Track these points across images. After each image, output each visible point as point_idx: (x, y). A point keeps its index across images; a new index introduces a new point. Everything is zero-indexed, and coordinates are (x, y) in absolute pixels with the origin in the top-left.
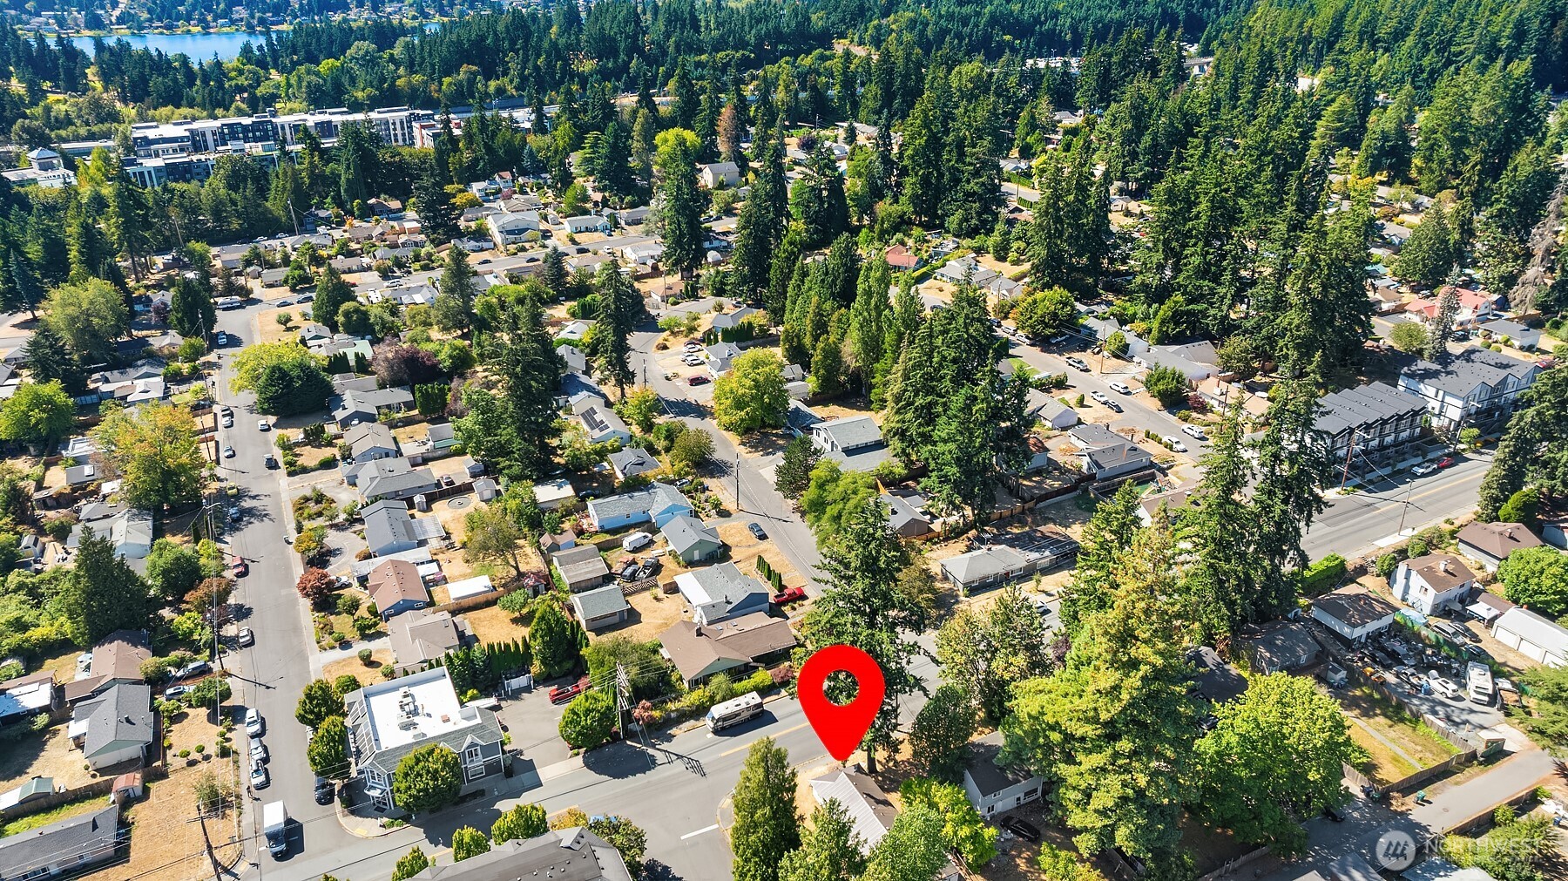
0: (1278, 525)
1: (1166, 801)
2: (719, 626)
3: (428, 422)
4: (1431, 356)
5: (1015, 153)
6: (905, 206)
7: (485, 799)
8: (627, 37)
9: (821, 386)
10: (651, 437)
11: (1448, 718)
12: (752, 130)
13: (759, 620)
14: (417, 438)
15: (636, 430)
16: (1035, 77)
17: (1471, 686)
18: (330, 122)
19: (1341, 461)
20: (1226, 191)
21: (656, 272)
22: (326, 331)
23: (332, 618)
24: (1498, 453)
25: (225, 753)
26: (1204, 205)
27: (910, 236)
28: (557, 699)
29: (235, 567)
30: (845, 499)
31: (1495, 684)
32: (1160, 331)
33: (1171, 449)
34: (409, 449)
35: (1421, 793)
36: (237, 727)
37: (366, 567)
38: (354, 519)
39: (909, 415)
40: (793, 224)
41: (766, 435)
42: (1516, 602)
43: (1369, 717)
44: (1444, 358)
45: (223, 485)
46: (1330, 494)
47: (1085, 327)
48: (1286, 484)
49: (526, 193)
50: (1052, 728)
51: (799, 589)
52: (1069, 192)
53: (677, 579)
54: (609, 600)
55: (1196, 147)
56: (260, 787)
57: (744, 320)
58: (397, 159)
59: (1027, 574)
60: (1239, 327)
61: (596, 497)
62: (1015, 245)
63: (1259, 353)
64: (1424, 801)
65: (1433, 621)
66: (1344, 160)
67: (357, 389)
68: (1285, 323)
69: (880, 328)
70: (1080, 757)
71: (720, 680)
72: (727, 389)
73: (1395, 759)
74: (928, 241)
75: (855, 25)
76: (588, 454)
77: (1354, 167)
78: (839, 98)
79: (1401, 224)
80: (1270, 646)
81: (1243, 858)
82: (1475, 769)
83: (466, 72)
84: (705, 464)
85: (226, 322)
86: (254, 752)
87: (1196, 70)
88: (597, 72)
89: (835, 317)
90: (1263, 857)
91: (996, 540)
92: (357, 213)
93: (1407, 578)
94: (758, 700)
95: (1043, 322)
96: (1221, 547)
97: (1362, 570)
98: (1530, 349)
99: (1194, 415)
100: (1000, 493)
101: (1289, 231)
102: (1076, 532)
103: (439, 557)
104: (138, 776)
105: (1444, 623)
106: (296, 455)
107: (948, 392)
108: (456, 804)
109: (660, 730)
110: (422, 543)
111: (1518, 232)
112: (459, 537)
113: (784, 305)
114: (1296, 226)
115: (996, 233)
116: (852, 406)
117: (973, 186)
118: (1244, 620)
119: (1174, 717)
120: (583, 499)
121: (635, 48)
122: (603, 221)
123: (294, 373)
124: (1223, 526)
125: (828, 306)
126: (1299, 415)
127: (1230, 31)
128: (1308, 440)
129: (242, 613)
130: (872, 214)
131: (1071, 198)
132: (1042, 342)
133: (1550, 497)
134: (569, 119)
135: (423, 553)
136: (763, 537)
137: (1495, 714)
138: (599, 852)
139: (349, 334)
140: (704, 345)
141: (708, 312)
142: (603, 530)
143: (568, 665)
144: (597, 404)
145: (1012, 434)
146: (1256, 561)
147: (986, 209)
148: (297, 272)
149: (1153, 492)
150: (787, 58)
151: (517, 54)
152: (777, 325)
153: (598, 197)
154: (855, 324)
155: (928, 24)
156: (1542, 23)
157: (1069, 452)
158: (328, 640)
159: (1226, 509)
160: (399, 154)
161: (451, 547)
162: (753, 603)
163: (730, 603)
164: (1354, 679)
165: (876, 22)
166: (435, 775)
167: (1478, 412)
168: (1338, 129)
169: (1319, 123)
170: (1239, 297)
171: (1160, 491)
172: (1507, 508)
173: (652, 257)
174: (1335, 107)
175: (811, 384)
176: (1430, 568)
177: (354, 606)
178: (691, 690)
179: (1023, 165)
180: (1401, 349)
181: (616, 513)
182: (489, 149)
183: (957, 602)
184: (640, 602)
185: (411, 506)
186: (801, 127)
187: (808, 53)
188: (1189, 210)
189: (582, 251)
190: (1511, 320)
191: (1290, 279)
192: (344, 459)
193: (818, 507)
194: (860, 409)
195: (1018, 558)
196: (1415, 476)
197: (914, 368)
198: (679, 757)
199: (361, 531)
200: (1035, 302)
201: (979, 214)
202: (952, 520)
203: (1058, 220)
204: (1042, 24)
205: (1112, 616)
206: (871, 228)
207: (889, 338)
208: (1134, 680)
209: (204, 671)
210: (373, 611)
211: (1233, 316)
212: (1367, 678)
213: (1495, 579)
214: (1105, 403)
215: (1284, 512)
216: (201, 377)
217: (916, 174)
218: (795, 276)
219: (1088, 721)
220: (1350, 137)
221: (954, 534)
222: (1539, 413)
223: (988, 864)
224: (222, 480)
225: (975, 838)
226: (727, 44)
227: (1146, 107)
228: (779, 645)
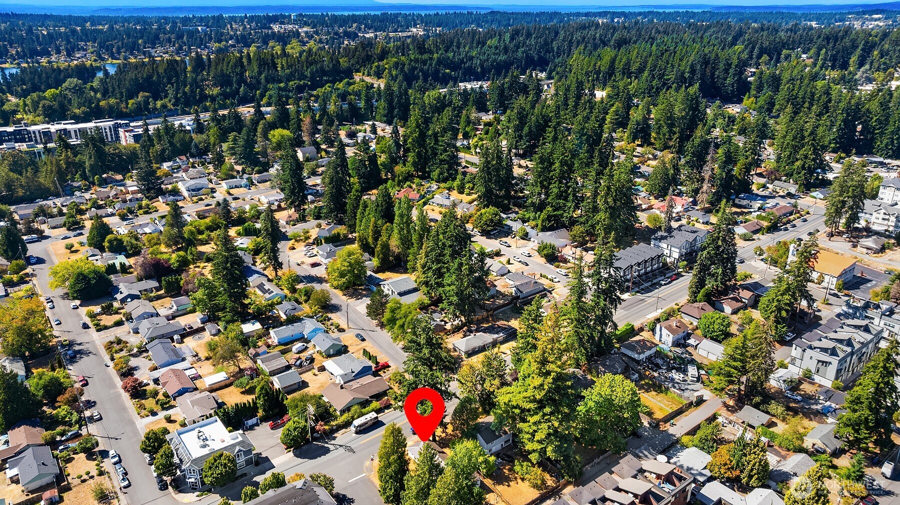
0: (603, 310)
1: (567, 432)
2: (350, 383)
3: (170, 297)
4: (665, 229)
5: (460, 136)
6: (409, 168)
7: (247, 477)
8: (237, 74)
9: (381, 263)
10: (296, 295)
11: (680, 389)
12: (320, 127)
13: (369, 379)
14: (166, 306)
15: (286, 292)
16: (465, 94)
17: (689, 374)
18: (65, 130)
19: (628, 281)
20: (567, 156)
21: (280, 208)
22: (97, 251)
23: (143, 401)
24: (694, 272)
25: (101, 473)
26: (557, 165)
27: (413, 183)
28: (273, 428)
29: (80, 381)
30: (406, 316)
31: (699, 373)
32: (542, 225)
33: (553, 281)
34: (163, 312)
35: (672, 421)
36: (105, 460)
37: (156, 374)
38: (142, 350)
39: (430, 274)
40: (352, 179)
41: (356, 290)
42: (706, 337)
43: (648, 392)
44: (669, 230)
45: (59, 339)
46: (625, 296)
47: (506, 225)
48: (604, 292)
49: (195, 167)
50: (515, 407)
51: (386, 363)
52: (493, 159)
53: (324, 364)
54: (292, 377)
55: (550, 133)
56: (125, 487)
57: (334, 232)
58: (117, 151)
59: (494, 344)
60: (578, 221)
61: (273, 328)
62: (467, 186)
63: (589, 233)
64: (673, 425)
65: (673, 349)
66: (620, 134)
67: (126, 282)
68: (598, 219)
69: (409, 232)
70: (529, 418)
71: (355, 408)
72: (335, 268)
73: (661, 409)
74: (423, 185)
75: (365, 66)
76: (265, 306)
77: (625, 138)
78: (365, 109)
79: (648, 166)
80: (604, 365)
81: (601, 457)
82: (693, 409)
83: (142, 97)
84: (328, 307)
85: (33, 250)
86: (119, 470)
87: (546, 87)
88: (221, 94)
89: (384, 228)
90: (609, 456)
91: (477, 331)
92: (97, 183)
93: (661, 331)
94: (375, 415)
95: (486, 224)
96: (580, 322)
97: (641, 329)
98: (707, 223)
99: (561, 264)
100: (477, 309)
101: (596, 175)
102: (514, 323)
103: (194, 366)
104: (56, 490)
105: (678, 350)
106: (99, 320)
107: (448, 262)
108: (234, 481)
109: (329, 435)
110: (184, 359)
111: (697, 169)
112: (203, 354)
113: (355, 223)
114: (599, 173)
115: (458, 180)
116: (397, 272)
117: (443, 157)
118: (592, 355)
119: (566, 395)
120: (268, 329)
121: (242, 80)
122: (244, 181)
123: (91, 276)
124: (579, 313)
125: (380, 222)
126: (607, 261)
127: (561, 67)
128: (612, 272)
129: (90, 404)
130: (392, 172)
131: (494, 162)
132: (486, 234)
133: (717, 290)
134: (216, 125)
135: (185, 364)
136: (363, 340)
137: (699, 385)
138: (315, 489)
139: (112, 252)
140: (315, 246)
141: (313, 229)
142: (280, 344)
143: (276, 411)
144: (264, 280)
145: (480, 279)
146: (595, 327)
147: (450, 168)
148: (71, 219)
149: (547, 302)
150: (329, 84)
151: (173, 86)
152: (352, 233)
153: (239, 168)
154: (396, 231)
155: (405, 65)
156: (701, 66)
157: (506, 286)
158: (143, 412)
159: (580, 306)
160: (118, 148)
161: (200, 360)
162: (365, 371)
163: (353, 372)
164: (642, 377)
165: (376, 64)
166: (225, 466)
167: (686, 254)
168: (616, 119)
169: (607, 116)
170: (577, 207)
171: (549, 301)
172: (700, 296)
173: (277, 200)
174: (613, 109)
175: (375, 262)
176: (670, 325)
177: (155, 394)
178: (341, 415)
179: (465, 142)
180: (652, 227)
181: (286, 335)
182: (171, 144)
183: (462, 361)
184: (307, 377)
185: (173, 341)
186: (345, 125)
187: (340, 81)
188: (551, 166)
189: (236, 199)
190: (697, 210)
191: (599, 197)
192: (127, 320)
193: (392, 321)
194: (401, 273)
195: (489, 338)
196: (661, 285)
197: (431, 250)
198: (341, 446)
199: (148, 356)
200: (481, 214)
201: (448, 170)
202: (455, 323)
203: (489, 173)
204: (465, 63)
205: (538, 353)
206: (393, 180)
207: (415, 237)
208: (550, 379)
209: (77, 436)
210: (166, 395)
211: (575, 216)
212: (647, 376)
213: (697, 328)
214: (520, 262)
215: (605, 305)
216: (27, 282)
217: (414, 151)
218: (361, 207)
219: (531, 402)
220: (622, 122)
221: (456, 330)
222: (708, 253)
223: (492, 474)
224: (57, 337)
225: (486, 462)
226: (294, 77)
227: (525, 113)
228: (381, 389)
